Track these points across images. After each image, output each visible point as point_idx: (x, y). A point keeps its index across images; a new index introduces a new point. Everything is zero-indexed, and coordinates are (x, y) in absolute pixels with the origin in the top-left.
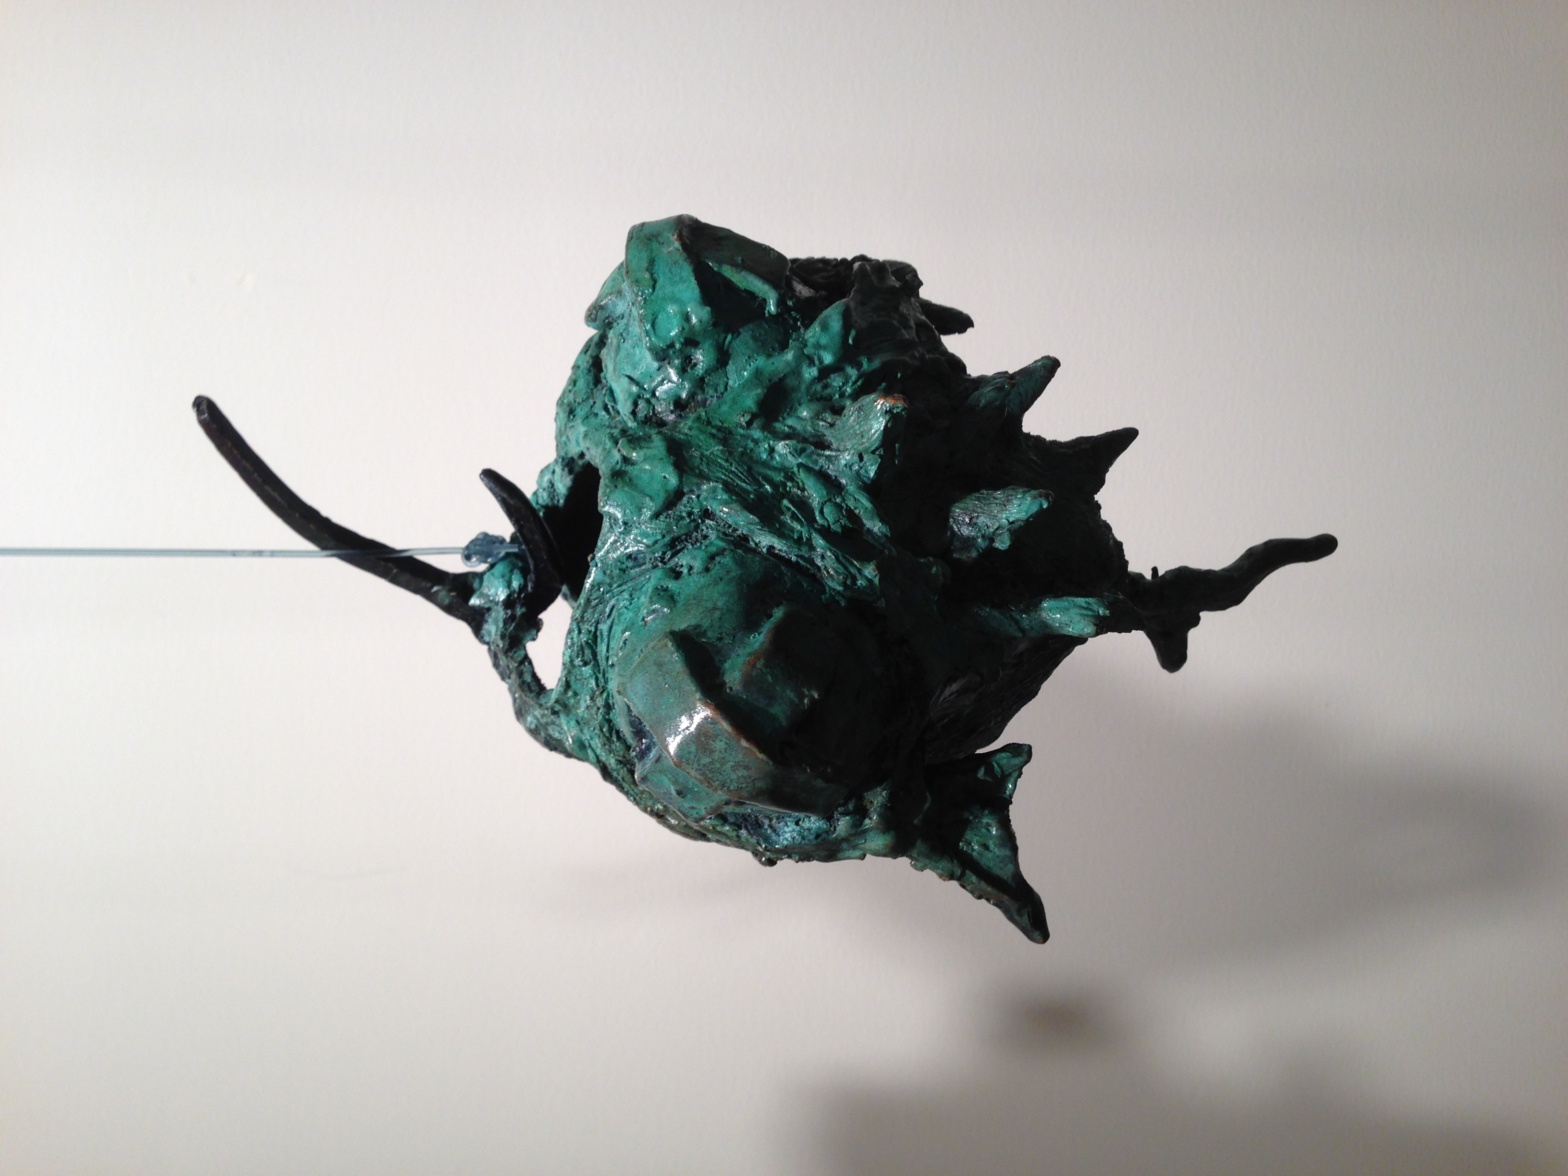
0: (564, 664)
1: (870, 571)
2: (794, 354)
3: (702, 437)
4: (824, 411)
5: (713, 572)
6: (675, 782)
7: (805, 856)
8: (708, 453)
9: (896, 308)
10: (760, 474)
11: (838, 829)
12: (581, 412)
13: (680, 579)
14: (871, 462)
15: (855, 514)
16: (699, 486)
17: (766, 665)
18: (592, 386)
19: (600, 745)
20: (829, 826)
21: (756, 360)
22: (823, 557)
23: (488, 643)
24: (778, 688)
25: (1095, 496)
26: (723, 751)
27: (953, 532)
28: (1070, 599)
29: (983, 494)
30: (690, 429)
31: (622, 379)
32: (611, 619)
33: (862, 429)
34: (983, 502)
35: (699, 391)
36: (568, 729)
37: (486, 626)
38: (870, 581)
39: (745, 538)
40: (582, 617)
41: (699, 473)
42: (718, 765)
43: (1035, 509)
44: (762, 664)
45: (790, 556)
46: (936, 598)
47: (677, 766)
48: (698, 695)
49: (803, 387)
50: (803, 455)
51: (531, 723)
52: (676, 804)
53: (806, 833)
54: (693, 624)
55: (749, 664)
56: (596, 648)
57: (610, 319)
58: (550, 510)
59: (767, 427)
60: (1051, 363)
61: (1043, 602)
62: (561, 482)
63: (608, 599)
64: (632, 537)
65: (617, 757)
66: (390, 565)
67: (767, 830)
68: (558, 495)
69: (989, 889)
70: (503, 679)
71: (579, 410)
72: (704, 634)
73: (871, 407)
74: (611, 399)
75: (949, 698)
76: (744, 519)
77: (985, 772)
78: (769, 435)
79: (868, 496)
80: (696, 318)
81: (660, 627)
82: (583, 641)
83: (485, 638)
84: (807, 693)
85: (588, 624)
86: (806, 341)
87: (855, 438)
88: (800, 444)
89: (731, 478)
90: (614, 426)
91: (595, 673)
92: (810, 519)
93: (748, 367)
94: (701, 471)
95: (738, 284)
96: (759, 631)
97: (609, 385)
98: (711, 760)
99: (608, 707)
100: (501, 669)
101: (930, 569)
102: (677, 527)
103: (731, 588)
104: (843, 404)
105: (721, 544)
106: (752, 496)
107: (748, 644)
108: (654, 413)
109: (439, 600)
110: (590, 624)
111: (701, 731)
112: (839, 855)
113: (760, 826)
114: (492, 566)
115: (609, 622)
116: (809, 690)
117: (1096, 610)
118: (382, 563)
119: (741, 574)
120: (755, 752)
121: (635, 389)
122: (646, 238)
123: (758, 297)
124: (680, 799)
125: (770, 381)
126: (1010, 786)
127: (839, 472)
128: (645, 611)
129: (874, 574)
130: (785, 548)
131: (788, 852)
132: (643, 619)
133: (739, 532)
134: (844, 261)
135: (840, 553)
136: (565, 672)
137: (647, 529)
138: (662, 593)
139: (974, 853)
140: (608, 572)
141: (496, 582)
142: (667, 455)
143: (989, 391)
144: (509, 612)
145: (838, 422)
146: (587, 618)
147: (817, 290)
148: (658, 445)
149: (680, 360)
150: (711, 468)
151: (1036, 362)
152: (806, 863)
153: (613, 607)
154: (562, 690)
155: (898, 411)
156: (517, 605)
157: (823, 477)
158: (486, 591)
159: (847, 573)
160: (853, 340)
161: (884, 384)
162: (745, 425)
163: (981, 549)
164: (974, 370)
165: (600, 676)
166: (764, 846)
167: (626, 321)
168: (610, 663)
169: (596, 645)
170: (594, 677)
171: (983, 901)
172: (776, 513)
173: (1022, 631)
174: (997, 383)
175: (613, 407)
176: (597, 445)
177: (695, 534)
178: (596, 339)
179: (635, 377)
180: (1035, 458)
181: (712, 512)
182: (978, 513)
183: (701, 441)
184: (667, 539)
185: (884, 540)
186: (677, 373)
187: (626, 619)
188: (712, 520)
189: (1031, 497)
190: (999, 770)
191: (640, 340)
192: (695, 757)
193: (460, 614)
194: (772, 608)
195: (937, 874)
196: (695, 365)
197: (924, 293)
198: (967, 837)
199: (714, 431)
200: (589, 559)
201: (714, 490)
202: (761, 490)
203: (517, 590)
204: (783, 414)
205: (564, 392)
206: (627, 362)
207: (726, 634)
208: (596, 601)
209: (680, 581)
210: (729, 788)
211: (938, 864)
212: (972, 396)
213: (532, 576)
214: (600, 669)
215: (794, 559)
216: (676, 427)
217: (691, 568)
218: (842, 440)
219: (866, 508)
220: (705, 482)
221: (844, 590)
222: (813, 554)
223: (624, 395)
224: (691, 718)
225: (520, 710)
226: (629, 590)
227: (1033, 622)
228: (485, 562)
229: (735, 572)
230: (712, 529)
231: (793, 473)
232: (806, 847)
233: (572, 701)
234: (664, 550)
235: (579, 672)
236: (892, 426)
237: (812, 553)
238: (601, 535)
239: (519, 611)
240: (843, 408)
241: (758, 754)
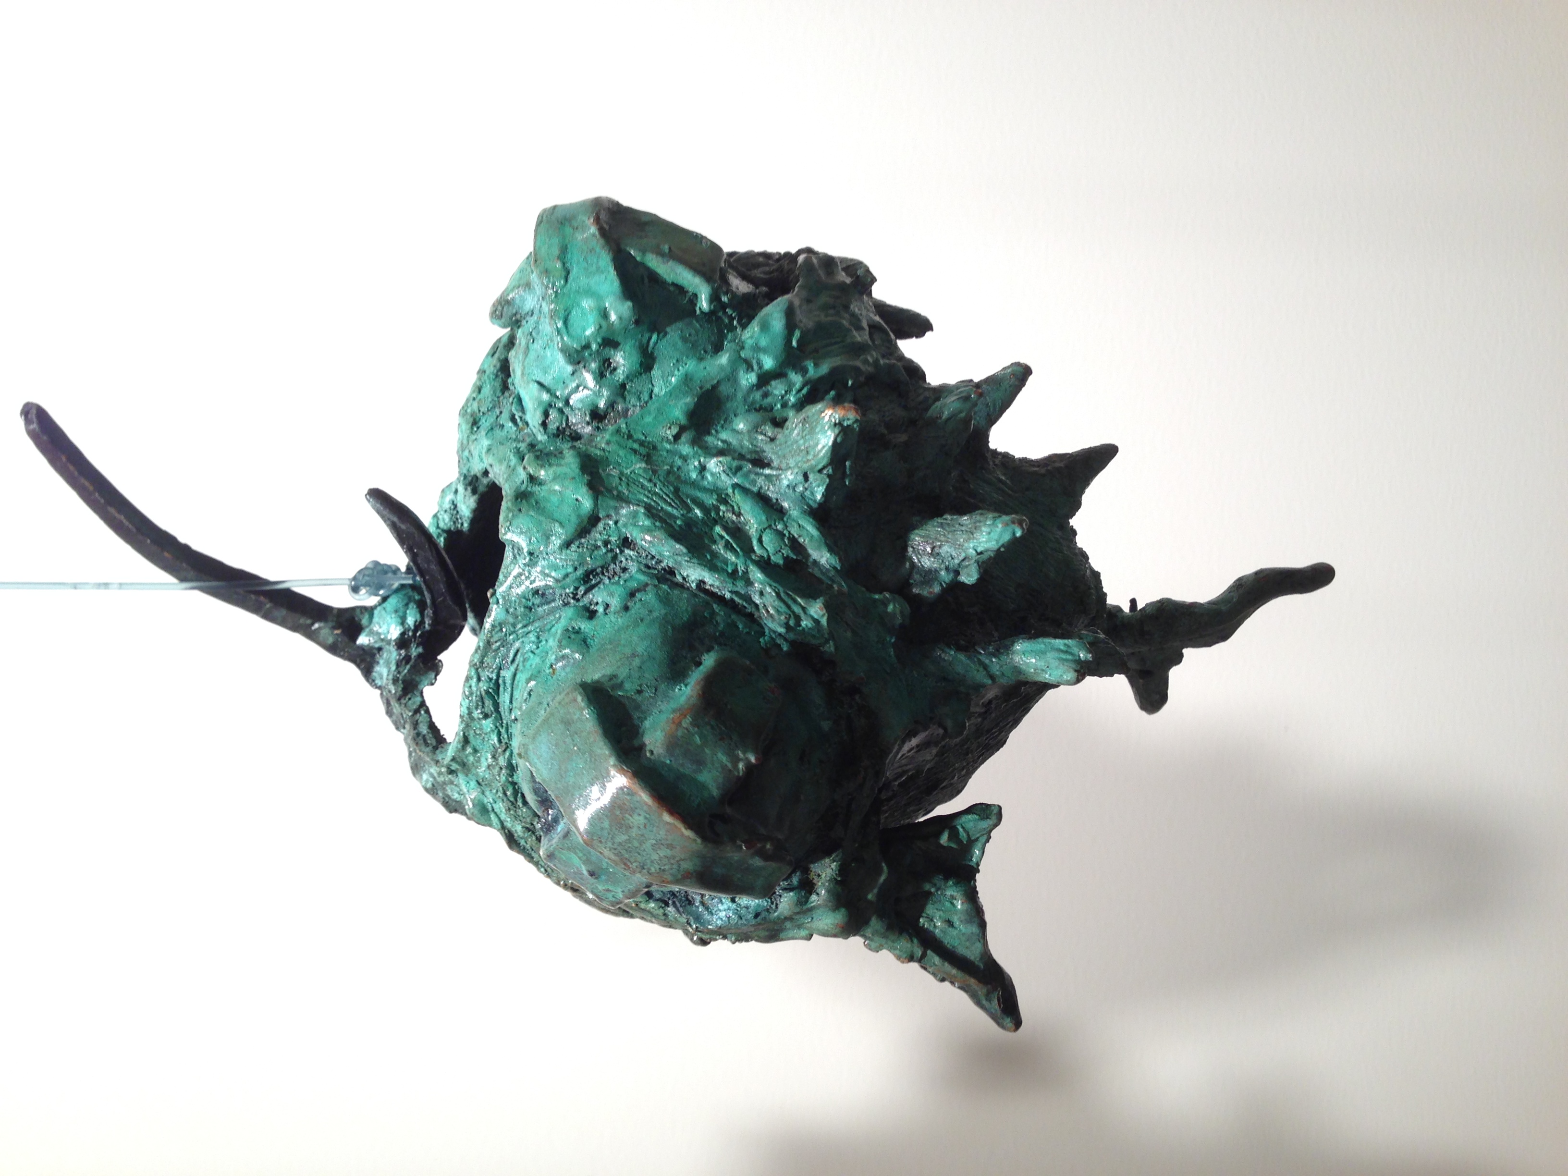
0: (461, 717)
1: (817, 610)
2: (729, 357)
3: (622, 453)
4: (764, 423)
5: (633, 611)
6: (587, 861)
7: (743, 937)
8: (628, 471)
9: (846, 307)
10: (688, 496)
11: (780, 907)
12: (485, 423)
13: (594, 619)
14: (818, 482)
15: (799, 543)
16: (617, 510)
17: (694, 724)
18: (499, 393)
19: (504, 810)
20: (770, 904)
21: (686, 364)
22: (762, 594)
23: (379, 688)
24: (707, 751)
25: (1070, 521)
26: (642, 827)
27: (913, 564)
28: (1047, 640)
29: (946, 519)
30: (608, 443)
31: (531, 386)
32: (515, 665)
33: (807, 445)
34: (947, 529)
35: (620, 400)
36: (468, 791)
37: (377, 668)
38: (817, 622)
39: (671, 572)
40: (482, 662)
41: (618, 496)
42: (636, 844)
43: (1007, 537)
44: (688, 721)
45: (723, 592)
46: (893, 640)
47: (585, 843)
48: (612, 761)
49: (740, 396)
50: (739, 474)
51: (427, 781)
52: (588, 885)
53: (743, 912)
54: (609, 673)
55: (674, 722)
56: (498, 698)
57: (518, 316)
58: (453, 535)
59: (697, 442)
60: (1022, 370)
61: (1016, 644)
62: (465, 503)
63: (512, 642)
64: (539, 569)
65: (523, 824)
66: (262, 598)
67: (698, 907)
68: (461, 518)
69: (954, 971)
70: (397, 728)
71: (484, 421)
72: (620, 686)
73: (817, 419)
74: (519, 408)
75: (907, 755)
76: (669, 549)
77: (949, 837)
78: (700, 451)
79: (814, 522)
80: (616, 314)
81: (571, 676)
82: (482, 690)
83: (376, 682)
84: (741, 755)
85: (488, 671)
86: (743, 342)
87: (798, 455)
88: (736, 461)
89: (655, 501)
90: (521, 439)
91: (497, 727)
92: (748, 550)
93: (676, 372)
94: (619, 492)
95: (665, 277)
96: (686, 682)
97: (516, 392)
98: (628, 837)
99: (512, 768)
100: (394, 717)
101: (886, 606)
102: (591, 558)
103: (654, 631)
104: (785, 415)
105: (643, 578)
106: (679, 522)
107: (672, 698)
108: (567, 424)
109: (321, 639)
110: (491, 670)
111: (616, 803)
112: (781, 935)
113: (690, 902)
114: (384, 599)
115: (512, 669)
116: (744, 753)
117: (1077, 654)
118: (253, 596)
119: (666, 614)
120: (680, 829)
121: (545, 397)
122: (558, 221)
123: (687, 292)
124: (592, 880)
125: (701, 388)
126: (977, 852)
127: (781, 494)
128: (554, 657)
129: (821, 613)
130: (717, 583)
131: (722, 933)
132: (551, 666)
133: (664, 565)
134: (787, 255)
135: (781, 590)
136: (463, 726)
137: (556, 560)
138: (573, 636)
139: (937, 931)
140: (511, 610)
141: (388, 618)
142: (580, 474)
143: (953, 401)
144: (403, 652)
145: (780, 436)
146: (488, 664)
147: (757, 286)
148: (570, 462)
149: (597, 364)
150: (632, 490)
151: (1004, 369)
152: (744, 944)
153: (518, 651)
154: (459, 746)
155: (849, 423)
156: (412, 645)
157: (763, 500)
158: (376, 628)
159: (790, 613)
160: (798, 342)
161: (833, 393)
162: (672, 440)
163: (945, 582)
164: (934, 379)
165: (503, 731)
166: (694, 926)
167: (536, 318)
168: (513, 717)
169: (498, 695)
170: (496, 731)
171: (947, 984)
172: (706, 541)
173: (992, 677)
174: (961, 392)
175: (521, 418)
176: (500, 461)
177: (612, 566)
178: (505, 340)
179: (546, 384)
180: (1003, 478)
181: (632, 541)
182: (941, 541)
183: (621, 457)
184: (580, 572)
185: (833, 573)
186: (594, 379)
187: (531, 666)
188: (633, 550)
189: (1002, 523)
190: (965, 835)
191: (552, 341)
192: (609, 834)
193: (346, 654)
194: (702, 654)
195: (894, 955)
196: (615, 369)
197: (879, 292)
198: (928, 912)
199: (636, 446)
200: (489, 594)
201: (635, 515)
202: (690, 515)
203: (412, 627)
204: (716, 426)
205: (468, 400)
206: (537, 366)
207: (647, 686)
208: (498, 644)
209: (594, 622)
210: (649, 869)
211: (896, 944)
212: (934, 407)
213: (429, 612)
214: (502, 723)
215: (728, 595)
216: (592, 441)
217: (607, 606)
218: (784, 456)
219: (812, 536)
220: (624, 505)
221: (787, 632)
222: (751, 590)
223: (534, 404)
224: (604, 787)
225: (416, 765)
226: (536, 632)
227: (1005, 667)
228: (377, 595)
229: (659, 611)
230: (632, 560)
231: (727, 495)
232: (744, 928)
233: (471, 758)
234: (576, 585)
235: (478, 726)
236: (843, 440)
237: (749, 588)
238: (503, 566)
239: (415, 651)
240: (785, 420)
241: (683, 830)
